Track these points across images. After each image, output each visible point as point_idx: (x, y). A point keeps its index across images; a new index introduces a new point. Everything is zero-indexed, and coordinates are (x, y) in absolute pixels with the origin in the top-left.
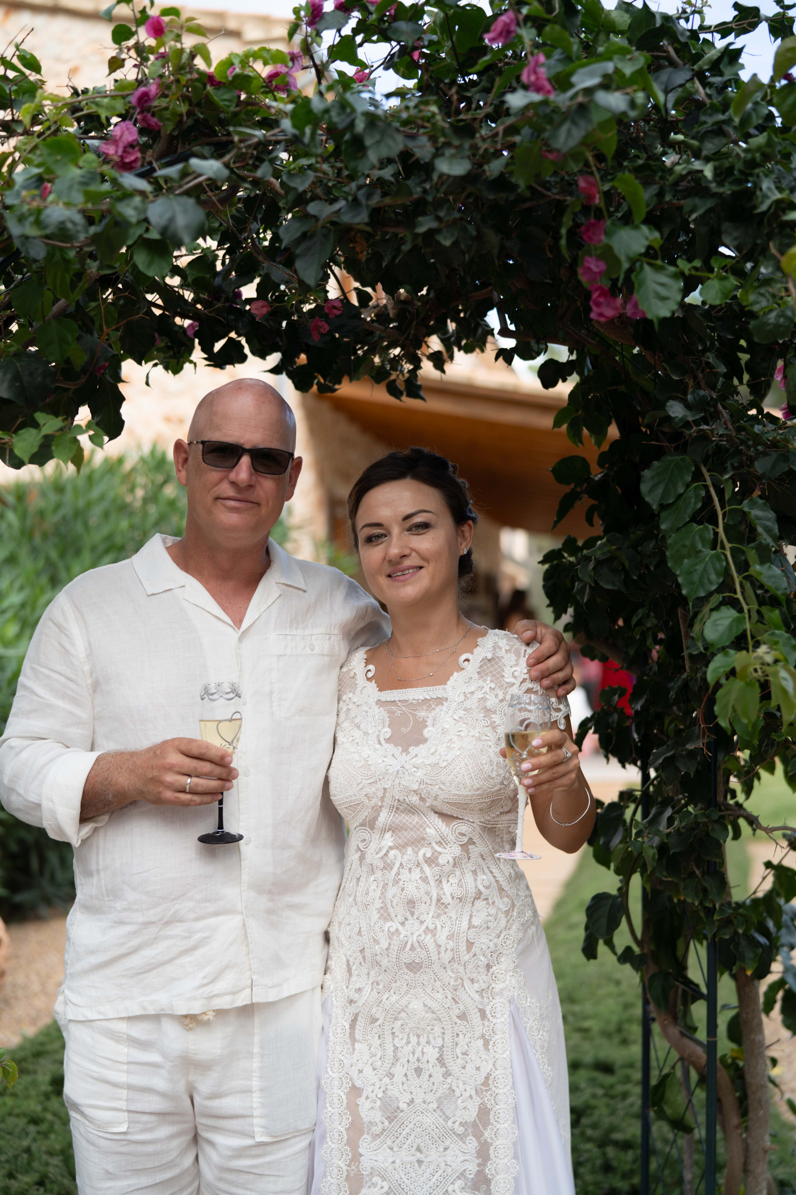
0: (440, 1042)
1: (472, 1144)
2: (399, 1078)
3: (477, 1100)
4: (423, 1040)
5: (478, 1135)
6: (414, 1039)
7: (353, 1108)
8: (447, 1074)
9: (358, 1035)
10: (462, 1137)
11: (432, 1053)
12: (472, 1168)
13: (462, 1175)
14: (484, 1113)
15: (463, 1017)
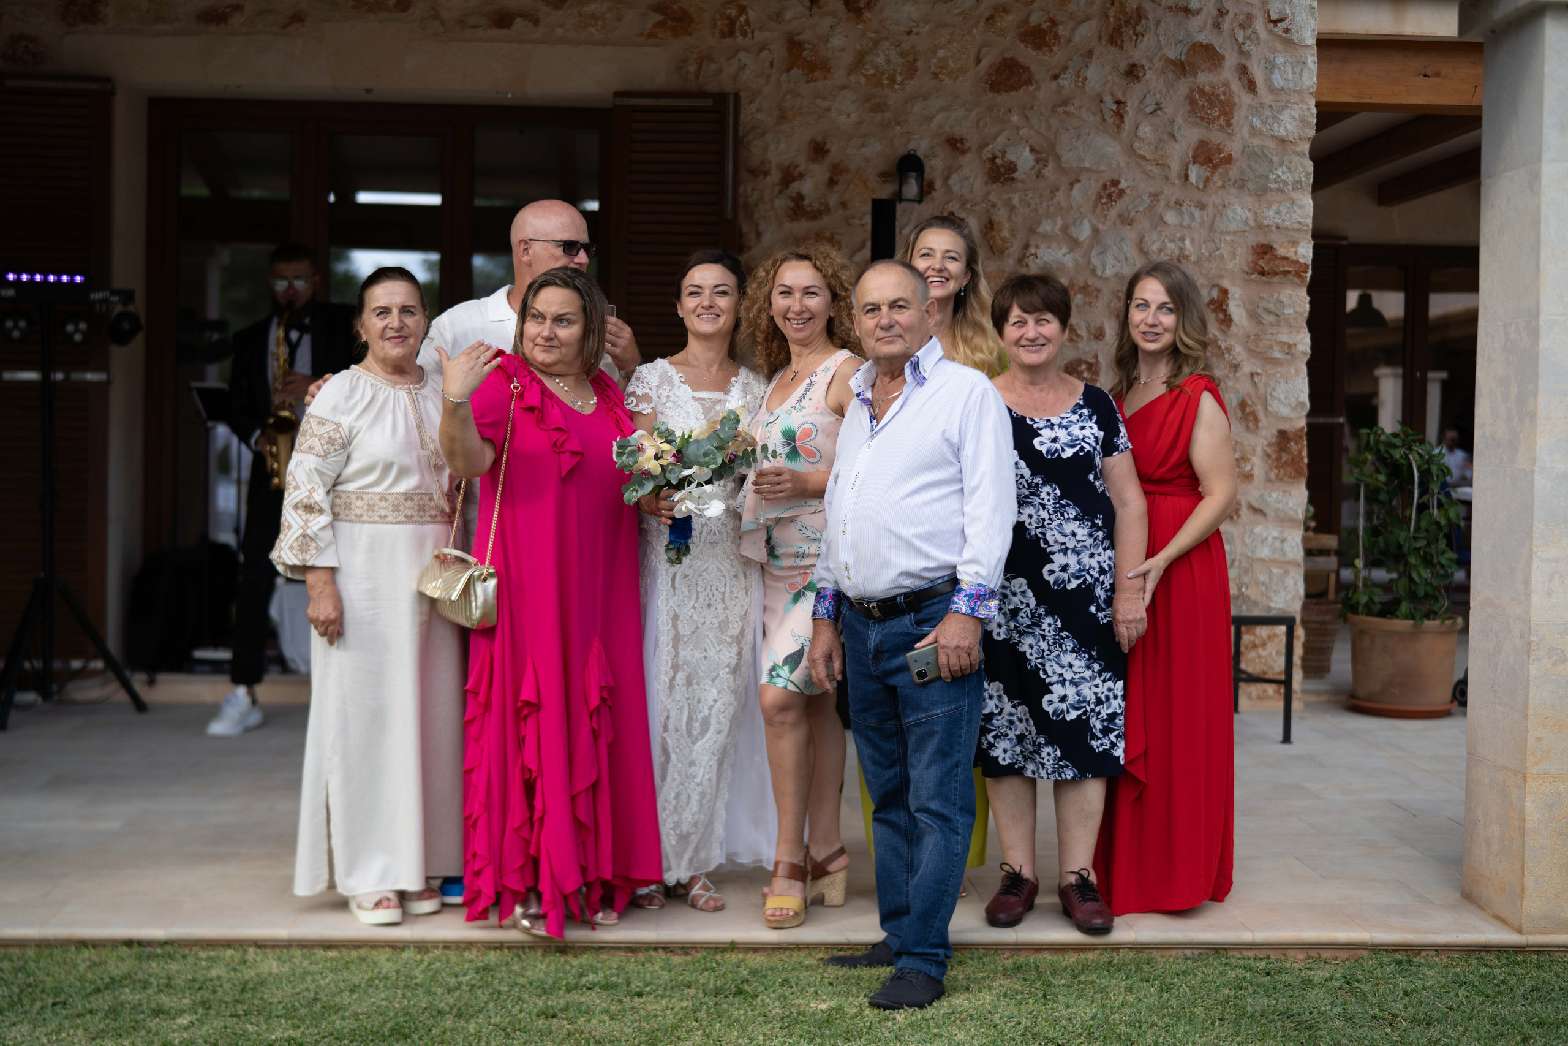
0: (722, 590)
1: (735, 649)
2: (699, 610)
3: (741, 624)
4: (714, 588)
5: (739, 643)
6: (709, 588)
7: (675, 626)
8: (726, 608)
9: (677, 585)
10: (730, 644)
11: (718, 596)
12: (734, 662)
13: (728, 666)
14: (742, 631)
15: (736, 576)
